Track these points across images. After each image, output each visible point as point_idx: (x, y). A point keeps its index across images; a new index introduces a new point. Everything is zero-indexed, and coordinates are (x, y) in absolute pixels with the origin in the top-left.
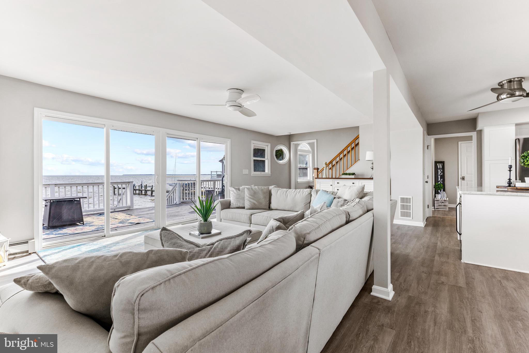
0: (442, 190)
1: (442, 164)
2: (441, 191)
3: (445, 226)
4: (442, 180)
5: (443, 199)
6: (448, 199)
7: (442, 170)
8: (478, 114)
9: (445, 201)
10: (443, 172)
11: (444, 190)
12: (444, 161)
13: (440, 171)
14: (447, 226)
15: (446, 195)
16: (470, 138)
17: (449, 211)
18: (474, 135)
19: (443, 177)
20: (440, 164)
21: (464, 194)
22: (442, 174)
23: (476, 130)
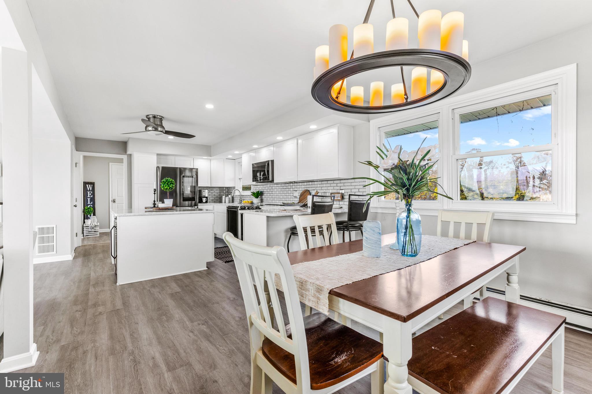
0: (92, 214)
1: (92, 185)
2: (90, 216)
3: (97, 254)
4: (92, 203)
5: (94, 224)
6: (98, 224)
7: (91, 192)
8: (129, 138)
9: (95, 226)
10: (93, 194)
11: (94, 215)
12: (94, 182)
13: (90, 194)
14: (99, 253)
15: (96, 219)
16: (121, 161)
17: (100, 236)
18: (125, 157)
19: (93, 200)
20: (90, 185)
21: (119, 216)
22: (92, 196)
23: (127, 153)
